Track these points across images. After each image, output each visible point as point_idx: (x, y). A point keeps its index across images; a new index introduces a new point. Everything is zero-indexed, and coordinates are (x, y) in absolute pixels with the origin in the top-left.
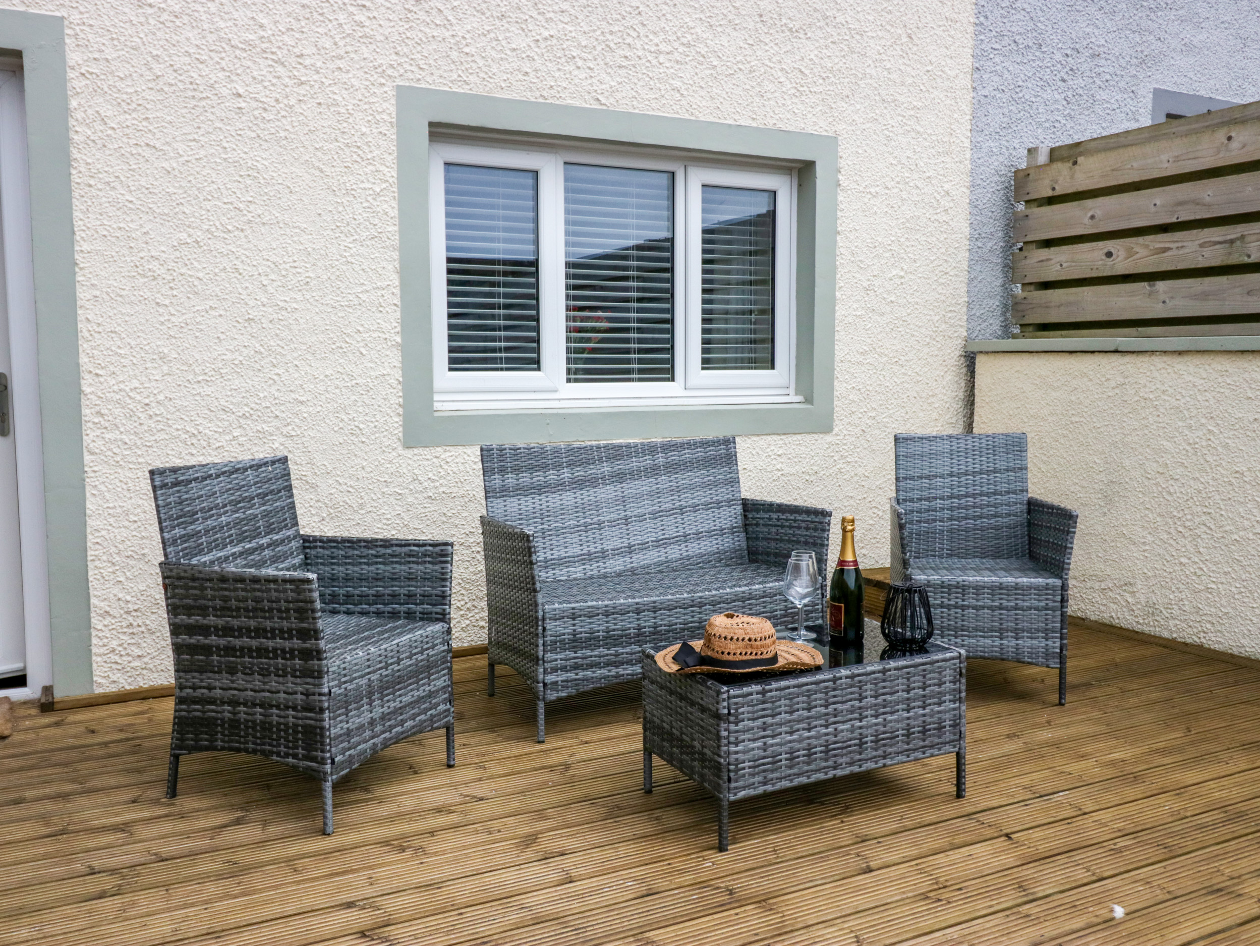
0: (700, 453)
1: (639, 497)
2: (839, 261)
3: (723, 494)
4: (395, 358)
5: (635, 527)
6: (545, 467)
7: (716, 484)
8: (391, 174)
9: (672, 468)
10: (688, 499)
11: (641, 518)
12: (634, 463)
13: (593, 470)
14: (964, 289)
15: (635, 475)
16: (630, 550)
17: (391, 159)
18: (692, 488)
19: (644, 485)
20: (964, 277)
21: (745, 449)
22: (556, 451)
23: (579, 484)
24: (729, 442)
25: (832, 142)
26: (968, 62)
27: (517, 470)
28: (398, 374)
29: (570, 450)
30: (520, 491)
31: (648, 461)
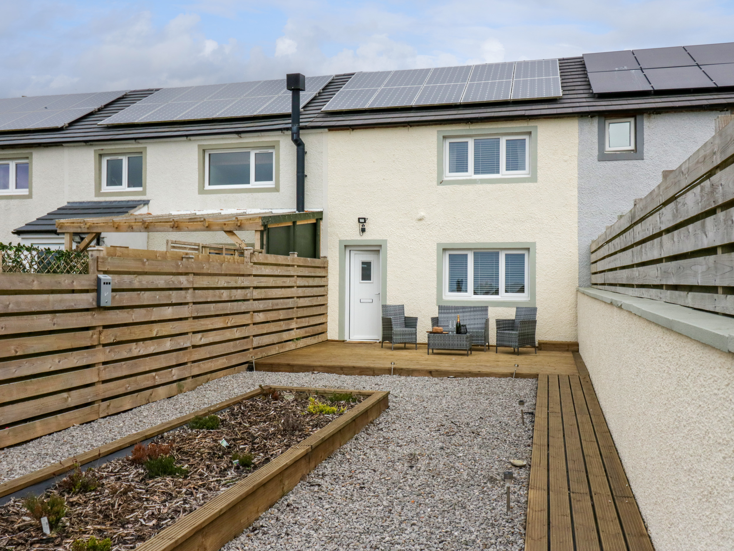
0: (480, 309)
1: (466, 316)
2: (537, 269)
3: (484, 317)
4: (435, 290)
5: (465, 321)
6: (449, 309)
7: (483, 315)
8: (435, 258)
9: (474, 311)
10: (476, 317)
11: (466, 320)
12: (467, 310)
13: (458, 311)
14: (577, 274)
15: (466, 312)
16: (475, 324)
17: (436, 256)
18: (477, 315)
19: (468, 314)
20: (577, 271)
21: (490, 309)
22: (452, 307)
23: (455, 313)
24: (487, 307)
25: (534, 244)
26: (576, 220)
27: (444, 310)
28: (436, 293)
29: (455, 307)
30: (444, 313)
31: (470, 309)
